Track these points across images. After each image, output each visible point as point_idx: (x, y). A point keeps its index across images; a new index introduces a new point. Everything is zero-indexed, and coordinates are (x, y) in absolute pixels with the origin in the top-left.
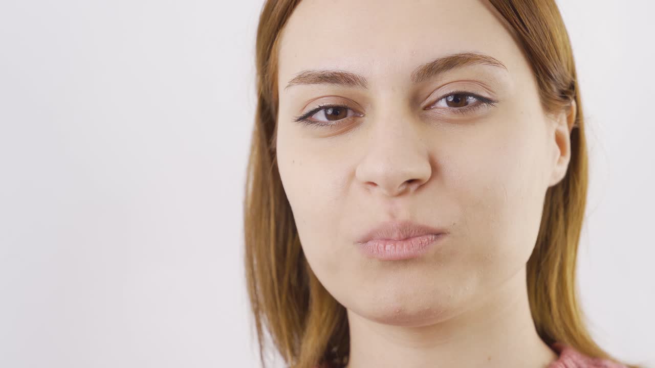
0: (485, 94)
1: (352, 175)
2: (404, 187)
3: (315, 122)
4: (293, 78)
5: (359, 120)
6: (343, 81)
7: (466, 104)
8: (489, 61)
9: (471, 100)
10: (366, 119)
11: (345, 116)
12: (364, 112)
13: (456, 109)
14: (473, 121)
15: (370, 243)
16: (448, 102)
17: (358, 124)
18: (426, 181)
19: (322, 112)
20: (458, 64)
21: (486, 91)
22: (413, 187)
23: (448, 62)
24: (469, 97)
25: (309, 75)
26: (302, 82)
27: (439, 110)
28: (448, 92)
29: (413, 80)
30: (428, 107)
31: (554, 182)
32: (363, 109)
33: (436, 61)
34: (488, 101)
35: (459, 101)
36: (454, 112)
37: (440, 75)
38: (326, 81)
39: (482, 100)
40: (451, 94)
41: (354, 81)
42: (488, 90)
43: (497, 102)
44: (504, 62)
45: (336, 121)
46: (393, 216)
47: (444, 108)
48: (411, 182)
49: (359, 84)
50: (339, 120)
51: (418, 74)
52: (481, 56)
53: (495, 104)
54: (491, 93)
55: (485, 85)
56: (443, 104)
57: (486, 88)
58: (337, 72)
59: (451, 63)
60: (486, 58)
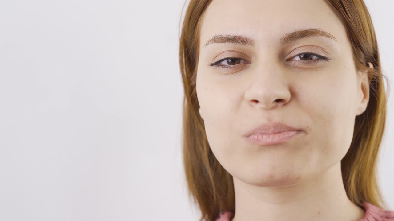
0: (323, 55)
1: (242, 97)
2: (274, 104)
3: (222, 65)
4: (210, 39)
5: (247, 65)
6: (240, 41)
7: (312, 59)
8: (327, 35)
9: (314, 57)
10: (251, 65)
11: (239, 63)
12: (250, 61)
13: (305, 61)
14: (316, 69)
15: (252, 137)
16: (300, 58)
17: (247, 68)
18: (288, 101)
19: (226, 61)
20: (308, 35)
21: (324, 53)
22: (280, 104)
23: (302, 33)
24: (314, 56)
25: (220, 37)
26: (215, 41)
27: (296, 62)
28: (301, 52)
29: (281, 42)
30: (289, 60)
31: (359, 113)
32: (250, 59)
33: (295, 32)
34: (324, 58)
35: (307, 57)
36: (304, 63)
37: (297, 41)
38: (229, 41)
39: (321, 58)
40: (301, 54)
41: (246, 41)
42: (325, 52)
43: (330, 59)
44: (335, 36)
45: (234, 65)
46: (269, 120)
47: (298, 61)
48: (278, 101)
49: (249, 43)
50: (236, 65)
51: (285, 39)
52: (322, 31)
53: (329, 60)
54: (327, 54)
55: (323, 49)
56: (297, 58)
57: (324, 51)
58: (237, 36)
59: (304, 34)
60: (325, 33)
